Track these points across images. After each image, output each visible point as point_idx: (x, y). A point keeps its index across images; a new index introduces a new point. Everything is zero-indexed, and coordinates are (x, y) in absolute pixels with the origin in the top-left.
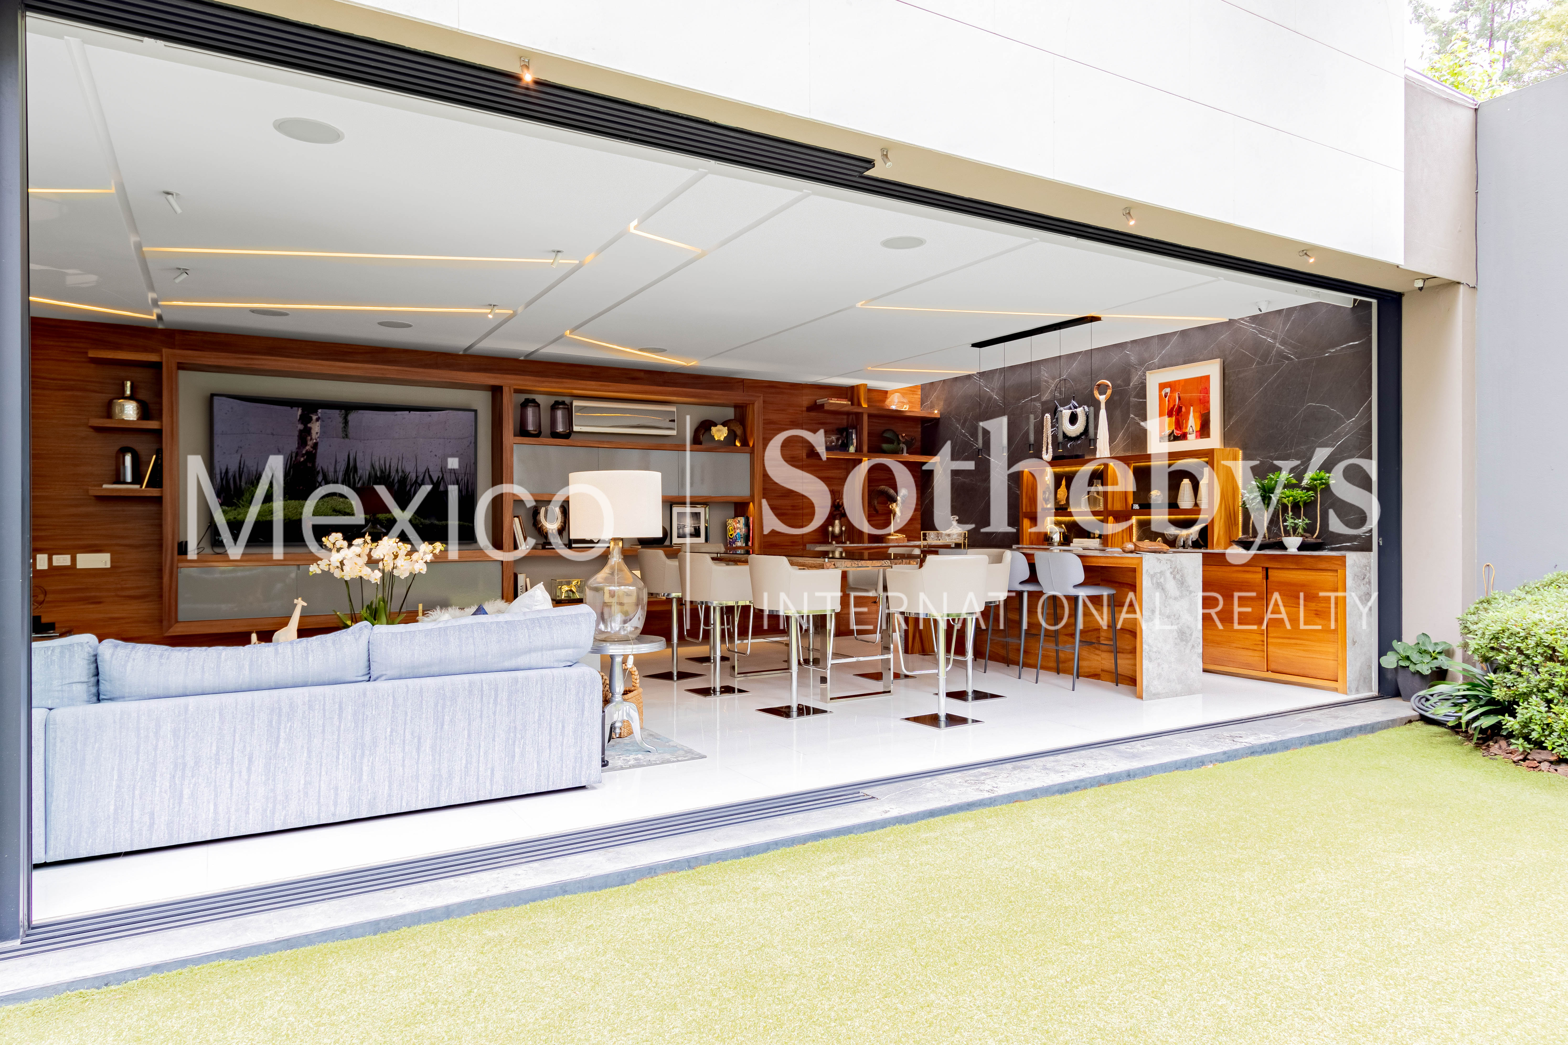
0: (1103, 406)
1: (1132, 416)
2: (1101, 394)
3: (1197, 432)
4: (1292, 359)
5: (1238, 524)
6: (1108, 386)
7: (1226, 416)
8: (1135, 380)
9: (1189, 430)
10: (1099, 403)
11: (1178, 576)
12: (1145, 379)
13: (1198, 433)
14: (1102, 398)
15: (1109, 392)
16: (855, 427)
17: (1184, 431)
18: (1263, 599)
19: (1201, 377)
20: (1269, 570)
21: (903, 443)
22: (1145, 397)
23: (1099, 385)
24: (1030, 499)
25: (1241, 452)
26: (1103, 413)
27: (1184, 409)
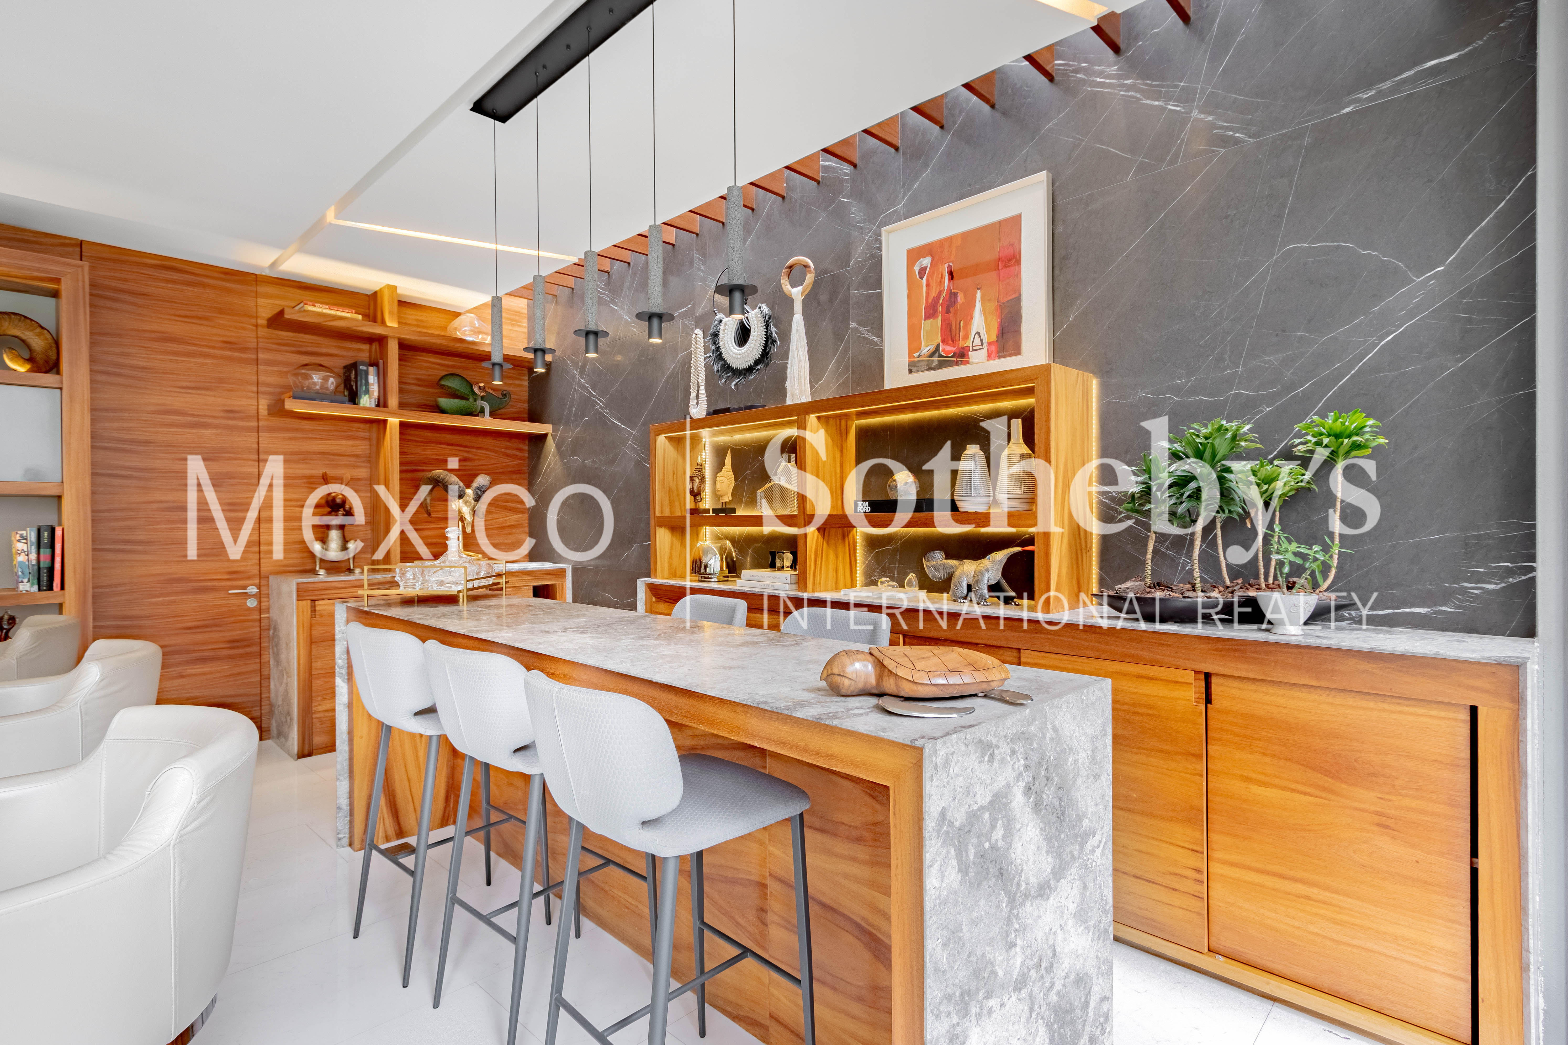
0: (798, 307)
1: (853, 325)
2: (793, 286)
3: (989, 344)
4: (1238, 141)
5: (1091, 548)
6: (806, 266)
7: (1057, 303)
8: (859, 253)
9: (972, 341)
10: (790, 301)
11: (1049, 796)
12: (880, 249)
13: (993, 348)
14: (797, 293)
15: (810, 278)
16: (374, 364)
17: (962, 344)
18: (1201, 756)
19: (1000, 223)
20: (1214, 680)
21: (482, 398)
22: (879, 284)
23: (791, 267)
24: (670, 491)
25: (1095, 384)
26: (798, 322)
27: (960, 298)
